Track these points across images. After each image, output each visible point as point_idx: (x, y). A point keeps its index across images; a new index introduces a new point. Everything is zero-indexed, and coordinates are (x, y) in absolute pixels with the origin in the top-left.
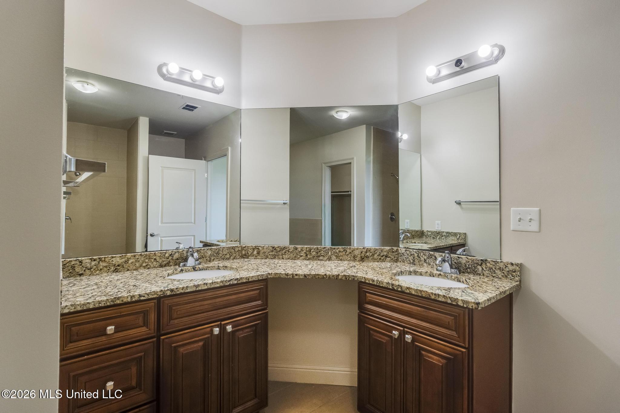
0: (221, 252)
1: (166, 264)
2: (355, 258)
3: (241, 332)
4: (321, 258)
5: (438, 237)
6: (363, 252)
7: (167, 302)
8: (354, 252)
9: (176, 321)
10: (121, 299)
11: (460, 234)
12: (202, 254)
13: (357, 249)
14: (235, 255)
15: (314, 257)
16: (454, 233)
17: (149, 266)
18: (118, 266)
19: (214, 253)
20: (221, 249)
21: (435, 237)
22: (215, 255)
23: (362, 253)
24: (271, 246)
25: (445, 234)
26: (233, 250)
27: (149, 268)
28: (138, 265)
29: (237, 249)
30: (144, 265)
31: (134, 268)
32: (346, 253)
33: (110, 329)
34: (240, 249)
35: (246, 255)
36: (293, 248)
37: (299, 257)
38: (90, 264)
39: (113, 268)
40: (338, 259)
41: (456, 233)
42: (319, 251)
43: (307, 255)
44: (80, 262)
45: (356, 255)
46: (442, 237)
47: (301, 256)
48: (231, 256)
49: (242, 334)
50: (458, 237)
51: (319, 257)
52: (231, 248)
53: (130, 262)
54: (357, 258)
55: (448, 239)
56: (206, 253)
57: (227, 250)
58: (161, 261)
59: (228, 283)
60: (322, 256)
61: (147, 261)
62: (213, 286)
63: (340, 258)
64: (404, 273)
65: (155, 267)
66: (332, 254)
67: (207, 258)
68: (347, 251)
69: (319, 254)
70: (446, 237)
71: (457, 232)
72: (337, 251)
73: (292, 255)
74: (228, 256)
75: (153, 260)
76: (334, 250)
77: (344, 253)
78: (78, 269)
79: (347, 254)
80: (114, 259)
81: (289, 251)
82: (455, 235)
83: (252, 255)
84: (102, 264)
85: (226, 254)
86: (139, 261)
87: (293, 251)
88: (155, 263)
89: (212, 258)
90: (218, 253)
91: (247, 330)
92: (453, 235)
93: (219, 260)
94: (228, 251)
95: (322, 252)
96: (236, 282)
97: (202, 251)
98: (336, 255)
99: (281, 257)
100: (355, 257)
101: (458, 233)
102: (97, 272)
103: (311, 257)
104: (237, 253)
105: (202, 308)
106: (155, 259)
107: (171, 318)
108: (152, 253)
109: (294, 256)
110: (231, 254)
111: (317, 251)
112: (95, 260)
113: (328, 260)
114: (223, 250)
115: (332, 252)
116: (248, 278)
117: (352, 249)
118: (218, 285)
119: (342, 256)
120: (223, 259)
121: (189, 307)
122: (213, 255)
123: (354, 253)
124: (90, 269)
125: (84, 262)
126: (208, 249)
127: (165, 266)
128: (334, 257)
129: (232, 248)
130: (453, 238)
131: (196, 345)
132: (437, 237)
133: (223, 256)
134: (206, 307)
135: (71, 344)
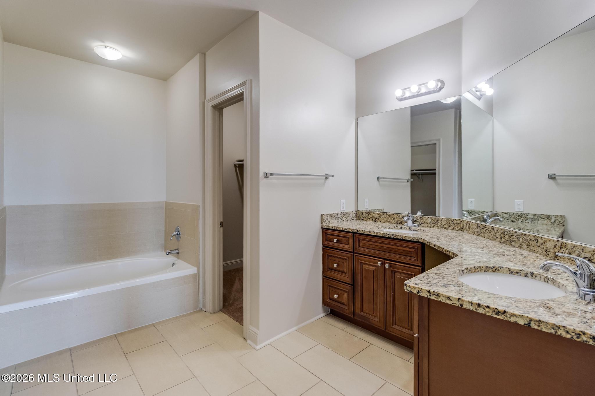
0: (440, 222)
1: (400, 223)
2: (548, 253)
3: (399, 274)
4: (513, 243)
5: (520, 220)
6: (557, 247)
7: (357, 236)
8: (546, 243)
9: (361, 249)
10: (339, 228)
11: (556, 217)
12: (424, 221)
13: (550, 241)
14: (453, 227)
15: (507, 241)
16: (546, 215)
17: (391, 222)
18: (376, 218)
19: (434, 221)
20: (440, 219)
21: (515, 221)
22: (435, 223)
23: (555, 247)
24: (477, 223)
25: (532, 217)
26: (451, 222)
27: (391, 223)
28: (385, 220)
29: (455, 222)
30: (388, 220)
31: (384, 221)
32: (537, 242)
33: (335, 240)
34: (459, 222)
35: (463, 228)
36: (491, 228)
37: (495, 238)
38: (366, 215)
39: (374, 219)
40: (529, 248)
41: (549, 216)
42: (512, 236)
43: (501, 238)
44: (362, 213)
45: (548, 249)
46: (526, 220)
47: (497, 238)
48: (449, 227)
49: (399, 275)
50: (553, 221)
51: (511, 241)
52: (449, 220)
53: (382, 217)
54: (549, 253)
55: (536, 223)
56: (427, 220)
57: (445, 221)
58: (397, 220)
59: (388, 236)
60: (514, 241)
61: (390, 218)
62: (378, 235)
63: (531, 248)
64: (536, 277)
65: (394, 223)
66: (523, 241)
67: (428, 224)
68: (538, 241)
69: (511, 239)
70: (533, 220)
71: (550, 214)
72: (528, 239)
73: (490, 234)
74: (446, 226)
75: (393, 219)
76: (525, 237)
77: (535, 242)
78: (361, 217)
79: (538, 244)
80: (374, 214)
81: (488, 231)
82: (548, 218)
83: (465, 229)
84: (370, 216)
85: (445, 224)
86: (386, 218)
87: (491, 230)
88: (394, 221)
89: (433, 225)
90: (437, 222)
91: (403, 275)
92: (544, 218)
93: (439, 228)
94: (447, 222)
95: (514, 237)
96: (393, 237)
97: (424, 218)
98: (527, 244)
99: (483, 235)
100: (548, 251)
101: (553, 216)
102: (368, 220)
103: (505, 241)
104: (456, 225)
105: (374, 246)
106: (394, 218)
107: (359, 246)
108: (392, 214)
109: (492, 236)
110: (449, 225)
111: (509, 235)
112: (367, 213)
113: (519, 247)
114: (442, 220)
115: (523, 239)
116: (402, 236)
117: (544, 240)
118: (381, 235)
119: (533, 246)
120: (442, 228)
121: (367, 243)
122: (433, 223)
123: (547, 245)
124: (365, 217)
125: (363, 213)
126: (429, 217)
127: (400, 224)
128: (525, 246)
129: (451, 220)
130: (545, 222)
131: (371, 267)
132: (518, 220)
133: (442, 225)
134: (376, 247)
135: (327, 242)
